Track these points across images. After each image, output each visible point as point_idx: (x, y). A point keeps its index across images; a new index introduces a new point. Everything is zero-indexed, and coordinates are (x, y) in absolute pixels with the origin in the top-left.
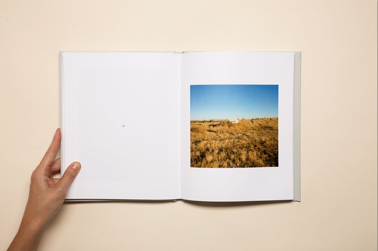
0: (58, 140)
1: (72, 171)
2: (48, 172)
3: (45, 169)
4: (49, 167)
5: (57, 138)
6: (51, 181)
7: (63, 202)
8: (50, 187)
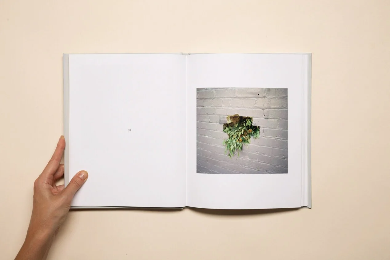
0: (62, 148)
1: (79, 180)
2: (51, 181)
3: (47, 178)
4: (52, 176)
5: (61, 145)
6: (54, 188)
7: (69, 209)
8: (54, 195)
